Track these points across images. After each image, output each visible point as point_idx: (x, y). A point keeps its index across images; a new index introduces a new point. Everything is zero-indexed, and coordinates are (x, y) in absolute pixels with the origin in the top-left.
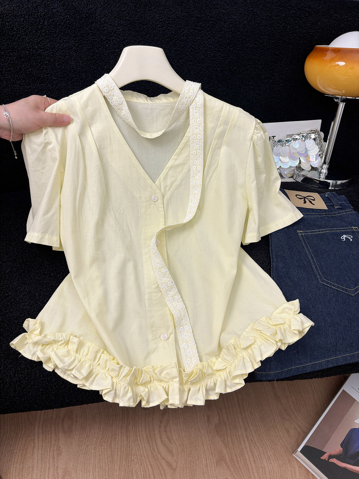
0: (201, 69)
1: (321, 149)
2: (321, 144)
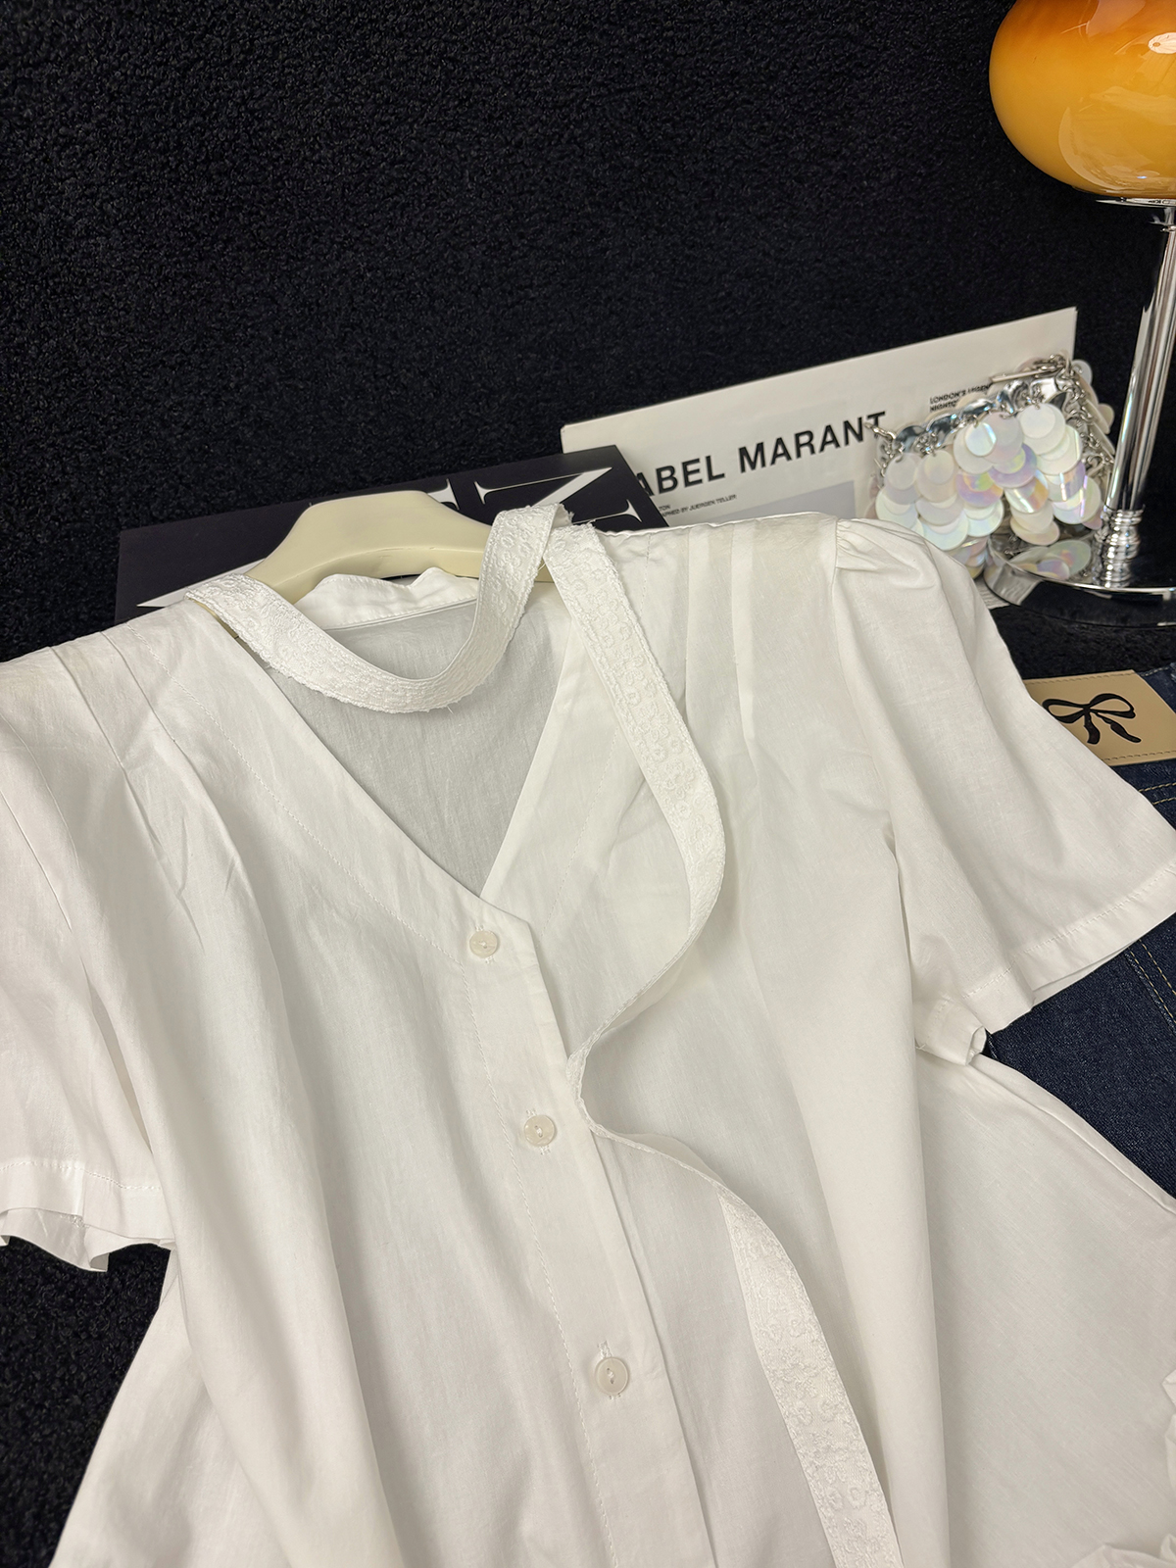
0: (510, 155)
1: (1089, 439)
2: (1089, 416)
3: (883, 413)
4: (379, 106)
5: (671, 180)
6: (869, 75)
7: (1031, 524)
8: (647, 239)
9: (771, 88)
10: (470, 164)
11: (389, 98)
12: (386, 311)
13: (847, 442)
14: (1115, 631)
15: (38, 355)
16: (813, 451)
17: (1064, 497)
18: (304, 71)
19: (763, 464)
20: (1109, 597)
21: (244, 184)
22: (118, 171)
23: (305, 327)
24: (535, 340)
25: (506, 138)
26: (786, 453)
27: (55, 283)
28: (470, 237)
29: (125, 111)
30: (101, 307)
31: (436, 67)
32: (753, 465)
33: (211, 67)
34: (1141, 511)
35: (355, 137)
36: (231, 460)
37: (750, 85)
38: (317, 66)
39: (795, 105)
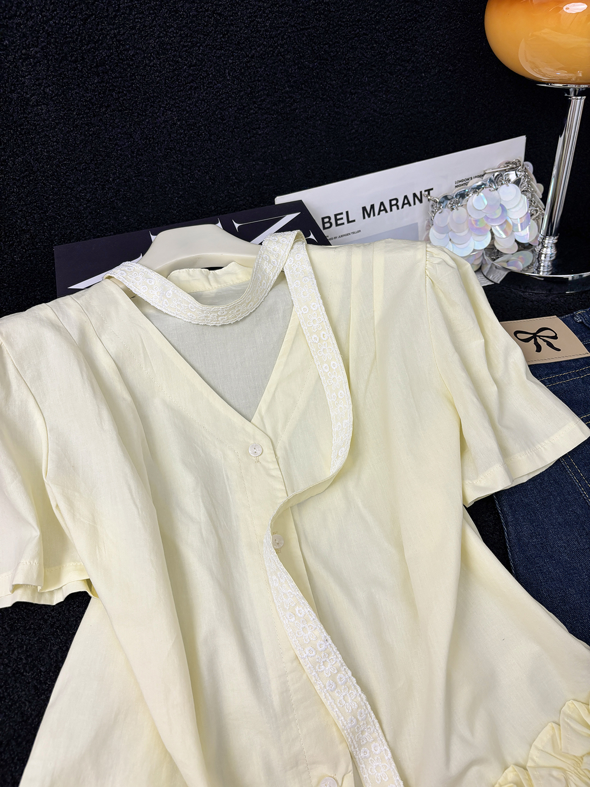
1: (532, 201)
2: (532, 190)
3: (432, 189)
4: (183, 37)
5: (328, 74)
6: (425, 21)
7: (505, 244)
8: (316, 103)
9: (377, 27)
10: (229, 66)
11: (188, 34)
12: (188, 141)
13: (415, 204)
14: (546, 296)
15: (13, 165)
16: (398, 208)
17: (520, 230)
18: (145, 21)
19: (374, 215)
20: (543, 279)
21: (116, 77)
22: (52, 72)
23: (147, 150)
24: (261, 155)
25: (246, 54)
26: (385, 210)
27: (21, 129)
28: (229, 103)
29: (56, 42)
30: (44, 141)
31: (211, 18)
32: (369, 216)
33: (98, 19)
34: (557, 237)
35: (171, 53)
36: (111, 217)
37: (367, 26)
38: (151, 18)
39: (389, 36)
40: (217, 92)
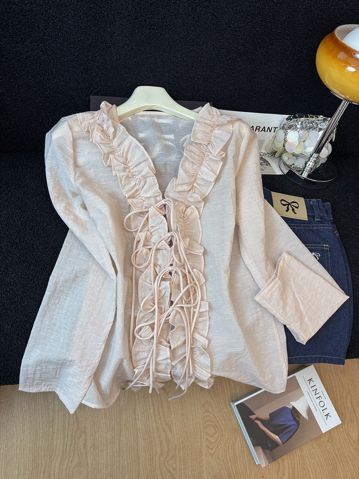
5: (257, 52)
6: (311, 39)
8: (246, 64)
11: (197, 21)
29: (136, 11)
31: (211, 16)
35: (186, 28)
40: (202, 49)
